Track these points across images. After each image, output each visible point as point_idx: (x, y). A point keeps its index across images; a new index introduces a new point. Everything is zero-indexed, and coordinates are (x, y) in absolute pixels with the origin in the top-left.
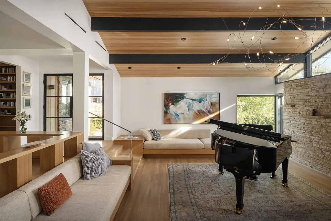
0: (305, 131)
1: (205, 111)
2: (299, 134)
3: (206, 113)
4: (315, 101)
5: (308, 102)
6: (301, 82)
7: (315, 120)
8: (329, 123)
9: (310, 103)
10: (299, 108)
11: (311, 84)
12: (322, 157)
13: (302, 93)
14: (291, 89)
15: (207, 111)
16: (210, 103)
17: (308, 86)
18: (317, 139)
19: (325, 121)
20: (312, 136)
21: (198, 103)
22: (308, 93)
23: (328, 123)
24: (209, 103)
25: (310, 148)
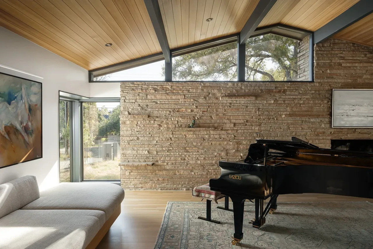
0: (172, 147)
1: (19, 127)
2: (158, 153)
3: (21, 134)
4: (191, 111)
5: (178, 111)
6: (164, 86)
7: (192, 133)
8: (215, 135)
9: (181, 113)
10: (157, 119)
11: (184, 90)
12: (205, 173)
13: (165, 100)
14: (139, 93)
15: (23, 127)
16: (27, 106)
17: (178, 92)
18: (195, 154)
19: (208, 133)
20: (186, 152)
21: (6, 103)
22: (178, 100)
23: (213, 135)
24: (25, 106)
25: (184, 167)
